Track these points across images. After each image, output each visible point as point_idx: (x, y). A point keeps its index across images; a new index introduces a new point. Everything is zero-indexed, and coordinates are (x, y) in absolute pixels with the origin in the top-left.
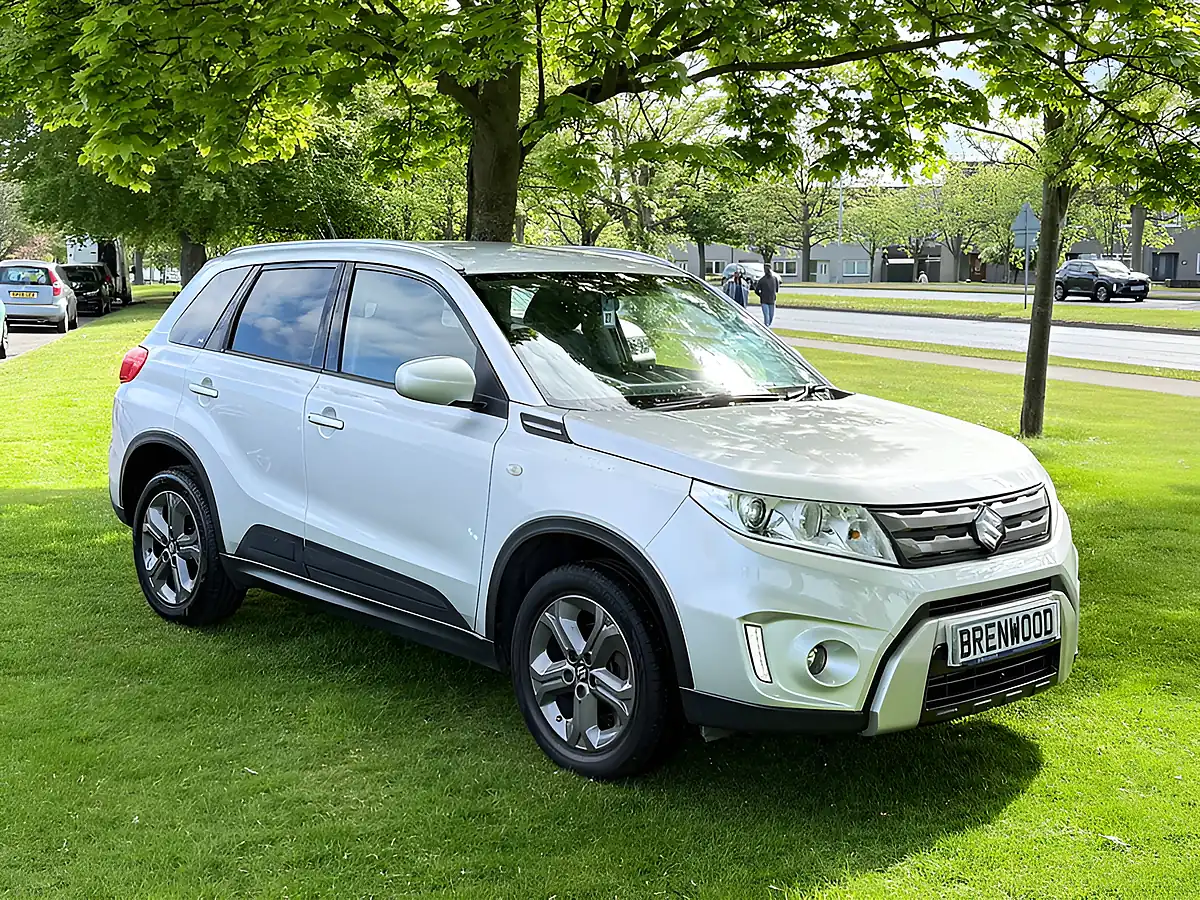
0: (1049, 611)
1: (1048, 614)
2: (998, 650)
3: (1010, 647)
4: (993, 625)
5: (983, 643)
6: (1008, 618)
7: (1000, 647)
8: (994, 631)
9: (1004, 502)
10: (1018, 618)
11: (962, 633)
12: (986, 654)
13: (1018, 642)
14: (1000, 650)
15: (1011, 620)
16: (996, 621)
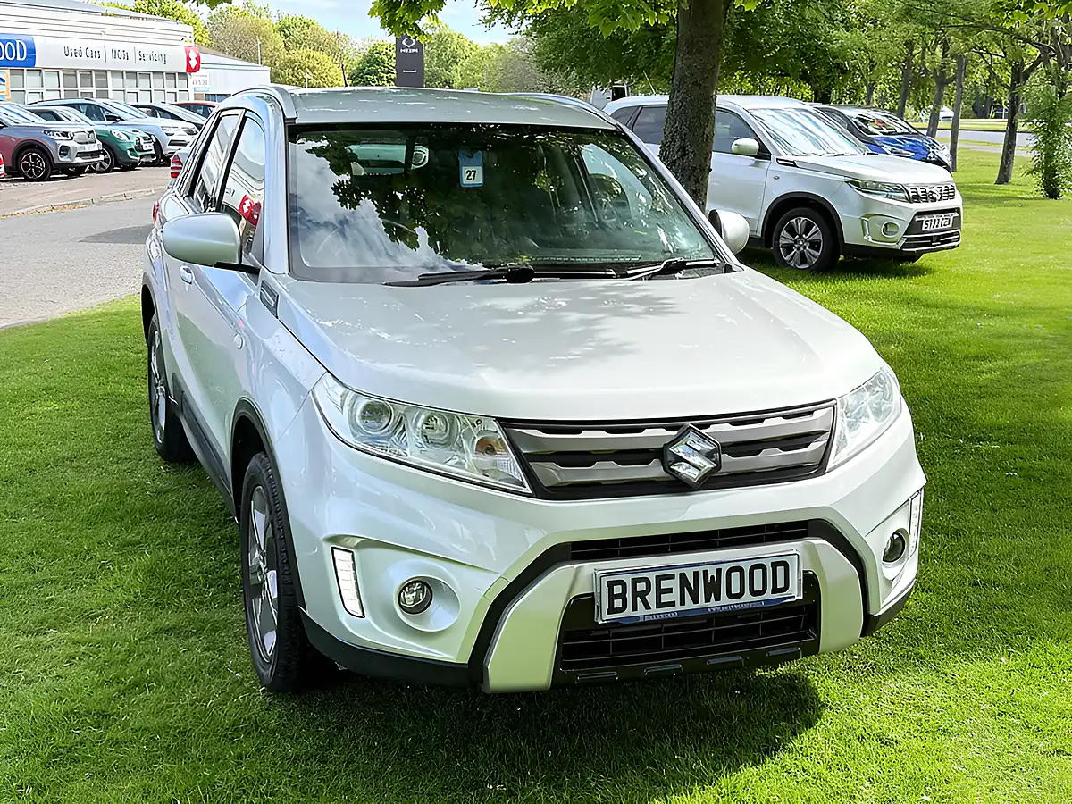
0: (785, 564)
1: (781, 570)
2: (678, 608)
3: (702, 603)
4: (672, 577)
5: (651, 598)
6: (700, 570)
7: (683, 603)
8: (674, 584)
9: (733, 423)
10: (719, 571)
11: (611, 585)
12: (654, 610)
13: (718, 599)
14: (682, 608)
15: (706, 573)
16: (677, 572)
